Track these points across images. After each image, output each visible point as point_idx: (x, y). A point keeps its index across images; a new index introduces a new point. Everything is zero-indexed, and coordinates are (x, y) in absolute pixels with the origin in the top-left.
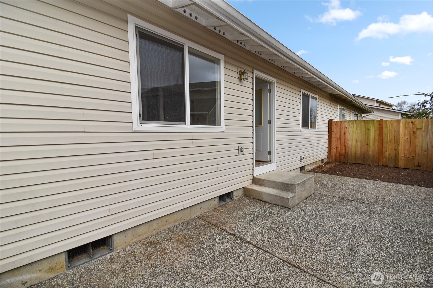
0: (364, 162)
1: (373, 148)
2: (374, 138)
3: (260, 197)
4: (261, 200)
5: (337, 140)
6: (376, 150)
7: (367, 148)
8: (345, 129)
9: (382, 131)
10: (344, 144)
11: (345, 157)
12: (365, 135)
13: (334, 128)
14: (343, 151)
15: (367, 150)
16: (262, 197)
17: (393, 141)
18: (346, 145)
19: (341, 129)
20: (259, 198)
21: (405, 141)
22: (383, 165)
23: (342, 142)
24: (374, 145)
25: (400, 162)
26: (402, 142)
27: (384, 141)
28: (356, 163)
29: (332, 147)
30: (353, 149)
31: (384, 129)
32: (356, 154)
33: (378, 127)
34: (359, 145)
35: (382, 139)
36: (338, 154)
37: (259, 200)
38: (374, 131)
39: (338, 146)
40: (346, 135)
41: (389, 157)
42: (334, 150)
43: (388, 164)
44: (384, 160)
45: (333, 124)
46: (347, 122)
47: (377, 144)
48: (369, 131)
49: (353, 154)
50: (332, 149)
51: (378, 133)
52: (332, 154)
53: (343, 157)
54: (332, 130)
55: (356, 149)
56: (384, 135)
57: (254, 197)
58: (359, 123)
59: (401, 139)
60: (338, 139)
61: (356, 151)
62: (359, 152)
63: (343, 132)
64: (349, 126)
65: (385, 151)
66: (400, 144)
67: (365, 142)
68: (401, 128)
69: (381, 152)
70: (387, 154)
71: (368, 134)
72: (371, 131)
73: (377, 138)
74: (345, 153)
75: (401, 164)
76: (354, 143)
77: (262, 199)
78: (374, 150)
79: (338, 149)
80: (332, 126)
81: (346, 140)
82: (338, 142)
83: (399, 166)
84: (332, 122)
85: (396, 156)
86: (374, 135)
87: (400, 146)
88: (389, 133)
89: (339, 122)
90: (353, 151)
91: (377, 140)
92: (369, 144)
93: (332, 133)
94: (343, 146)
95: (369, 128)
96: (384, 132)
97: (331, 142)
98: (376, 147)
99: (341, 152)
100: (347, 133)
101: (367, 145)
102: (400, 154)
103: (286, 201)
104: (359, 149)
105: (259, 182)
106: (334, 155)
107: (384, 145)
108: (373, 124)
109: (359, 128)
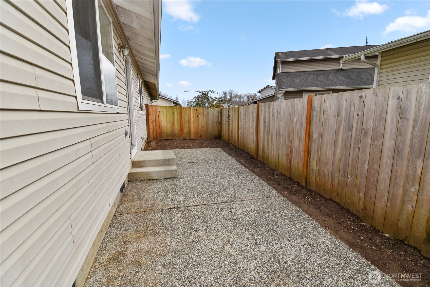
0: (173, 138)
1: (177, 128)
2: (178, 120)
3: (148, 177)
4: (150, 180)
5: (153, 122)
6: (179, 128)
7: (174, 127)
8: (159, 112)
9: (182, 115)
10: (158, 124)
11: (160, 135)
12: (172, 118)
13: (150, 111)
14: (158, 131)
15: (174, 129)
16: (151, 177)
17: (188, 122)
18: (160, 125)
19: (156, 112)
20: (148, 179)
21: (194, 122)
22: (183, 139)
23: (157, 123)
24: (178, 125)
25: (192, 135)
26: (192, 122)
27: (183, 121)
28: (168, 139)
29: (150, 128)
30: (165, 129)
31: (183, 113)
32: (167, 132)
33: (179, 111)
34: (169, 125)
35: (182, 120)
36: (155, 134)
37: (147, 180)
38: (177, 115)
39: (155, 126)
40: (160, 117)
41: (186, 133)
42: (151, 131)
43: (186, 137)
44: (184, 135)
45: (149, 108)
46: (160, 107)
47: (179, 124)
48: (174, 114)
49: (165, 133)
50: (150, 129)
51: (180, 116)
52: (150, 134)
53: (158, 135)
54: (149, 113)
55: (167, 129)
56: (183, 118)
57: (142, 179)
58: (168, 108)
59: (191, 120)
60: (154, 120)
61: (167, 130)
62: (169, 131)
63: (157, 115)
64: (161, 110)
65: (184, 129)
66: (191, 124)
67: (172, 122)
68: (191, 113)
69: (182, 130)
70: (185, 131)
71: (174, 117)
72: (176, 115)
73: (179, 120)
74: (160, 132)
75: (192, 137)
76: (165, 124)
77: (151, 178)
78: (178, 128)
79: (155, 129)
80: (149, 110)
81: (160, 122)
82: (154, 123)
83: (192, 139)
84: (149, 106)
85: (190, 132)
86: (177, 117)
87: (191, 125)
88: (185, 116)
89: (154, 106)
90: (165, 130)
91: (179, 121)
92: (174, 124)
93: (149, 115)
94: (158, 127)
95: (174, 113)
96: (183, 116)
97: (149, 124)
98: (179, 126)
99: (157, 131)
100: (160, 116)
101: (174, 125)
102: (192, 130)
103: (175, 172)
104: (169, 128)
105: (139, 164)
106: (152, 134)
107: (183, 124)
108: (176, 110)
109: (168, 112)
